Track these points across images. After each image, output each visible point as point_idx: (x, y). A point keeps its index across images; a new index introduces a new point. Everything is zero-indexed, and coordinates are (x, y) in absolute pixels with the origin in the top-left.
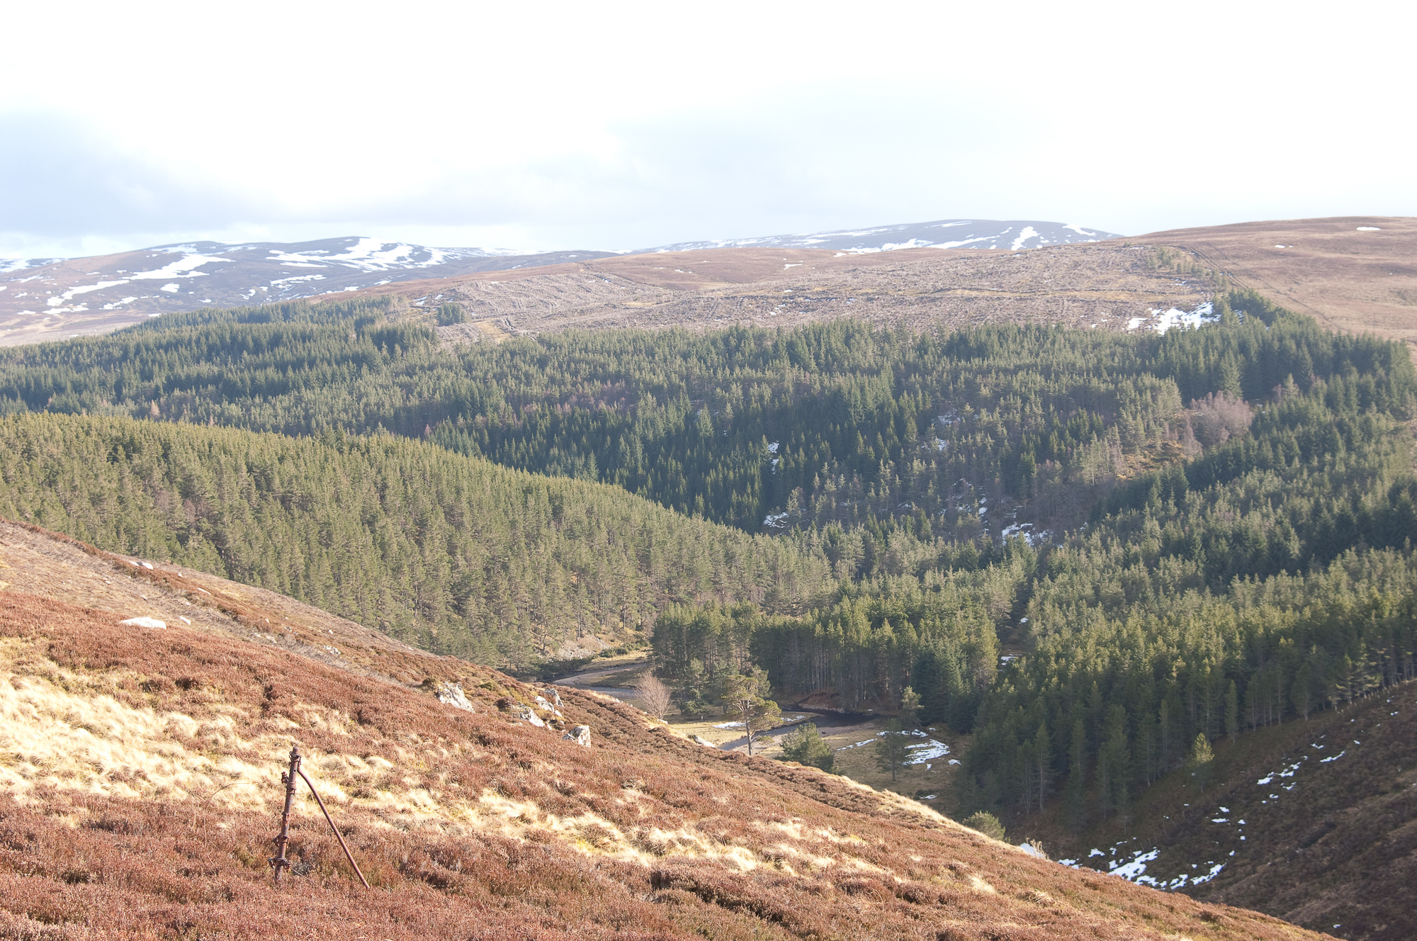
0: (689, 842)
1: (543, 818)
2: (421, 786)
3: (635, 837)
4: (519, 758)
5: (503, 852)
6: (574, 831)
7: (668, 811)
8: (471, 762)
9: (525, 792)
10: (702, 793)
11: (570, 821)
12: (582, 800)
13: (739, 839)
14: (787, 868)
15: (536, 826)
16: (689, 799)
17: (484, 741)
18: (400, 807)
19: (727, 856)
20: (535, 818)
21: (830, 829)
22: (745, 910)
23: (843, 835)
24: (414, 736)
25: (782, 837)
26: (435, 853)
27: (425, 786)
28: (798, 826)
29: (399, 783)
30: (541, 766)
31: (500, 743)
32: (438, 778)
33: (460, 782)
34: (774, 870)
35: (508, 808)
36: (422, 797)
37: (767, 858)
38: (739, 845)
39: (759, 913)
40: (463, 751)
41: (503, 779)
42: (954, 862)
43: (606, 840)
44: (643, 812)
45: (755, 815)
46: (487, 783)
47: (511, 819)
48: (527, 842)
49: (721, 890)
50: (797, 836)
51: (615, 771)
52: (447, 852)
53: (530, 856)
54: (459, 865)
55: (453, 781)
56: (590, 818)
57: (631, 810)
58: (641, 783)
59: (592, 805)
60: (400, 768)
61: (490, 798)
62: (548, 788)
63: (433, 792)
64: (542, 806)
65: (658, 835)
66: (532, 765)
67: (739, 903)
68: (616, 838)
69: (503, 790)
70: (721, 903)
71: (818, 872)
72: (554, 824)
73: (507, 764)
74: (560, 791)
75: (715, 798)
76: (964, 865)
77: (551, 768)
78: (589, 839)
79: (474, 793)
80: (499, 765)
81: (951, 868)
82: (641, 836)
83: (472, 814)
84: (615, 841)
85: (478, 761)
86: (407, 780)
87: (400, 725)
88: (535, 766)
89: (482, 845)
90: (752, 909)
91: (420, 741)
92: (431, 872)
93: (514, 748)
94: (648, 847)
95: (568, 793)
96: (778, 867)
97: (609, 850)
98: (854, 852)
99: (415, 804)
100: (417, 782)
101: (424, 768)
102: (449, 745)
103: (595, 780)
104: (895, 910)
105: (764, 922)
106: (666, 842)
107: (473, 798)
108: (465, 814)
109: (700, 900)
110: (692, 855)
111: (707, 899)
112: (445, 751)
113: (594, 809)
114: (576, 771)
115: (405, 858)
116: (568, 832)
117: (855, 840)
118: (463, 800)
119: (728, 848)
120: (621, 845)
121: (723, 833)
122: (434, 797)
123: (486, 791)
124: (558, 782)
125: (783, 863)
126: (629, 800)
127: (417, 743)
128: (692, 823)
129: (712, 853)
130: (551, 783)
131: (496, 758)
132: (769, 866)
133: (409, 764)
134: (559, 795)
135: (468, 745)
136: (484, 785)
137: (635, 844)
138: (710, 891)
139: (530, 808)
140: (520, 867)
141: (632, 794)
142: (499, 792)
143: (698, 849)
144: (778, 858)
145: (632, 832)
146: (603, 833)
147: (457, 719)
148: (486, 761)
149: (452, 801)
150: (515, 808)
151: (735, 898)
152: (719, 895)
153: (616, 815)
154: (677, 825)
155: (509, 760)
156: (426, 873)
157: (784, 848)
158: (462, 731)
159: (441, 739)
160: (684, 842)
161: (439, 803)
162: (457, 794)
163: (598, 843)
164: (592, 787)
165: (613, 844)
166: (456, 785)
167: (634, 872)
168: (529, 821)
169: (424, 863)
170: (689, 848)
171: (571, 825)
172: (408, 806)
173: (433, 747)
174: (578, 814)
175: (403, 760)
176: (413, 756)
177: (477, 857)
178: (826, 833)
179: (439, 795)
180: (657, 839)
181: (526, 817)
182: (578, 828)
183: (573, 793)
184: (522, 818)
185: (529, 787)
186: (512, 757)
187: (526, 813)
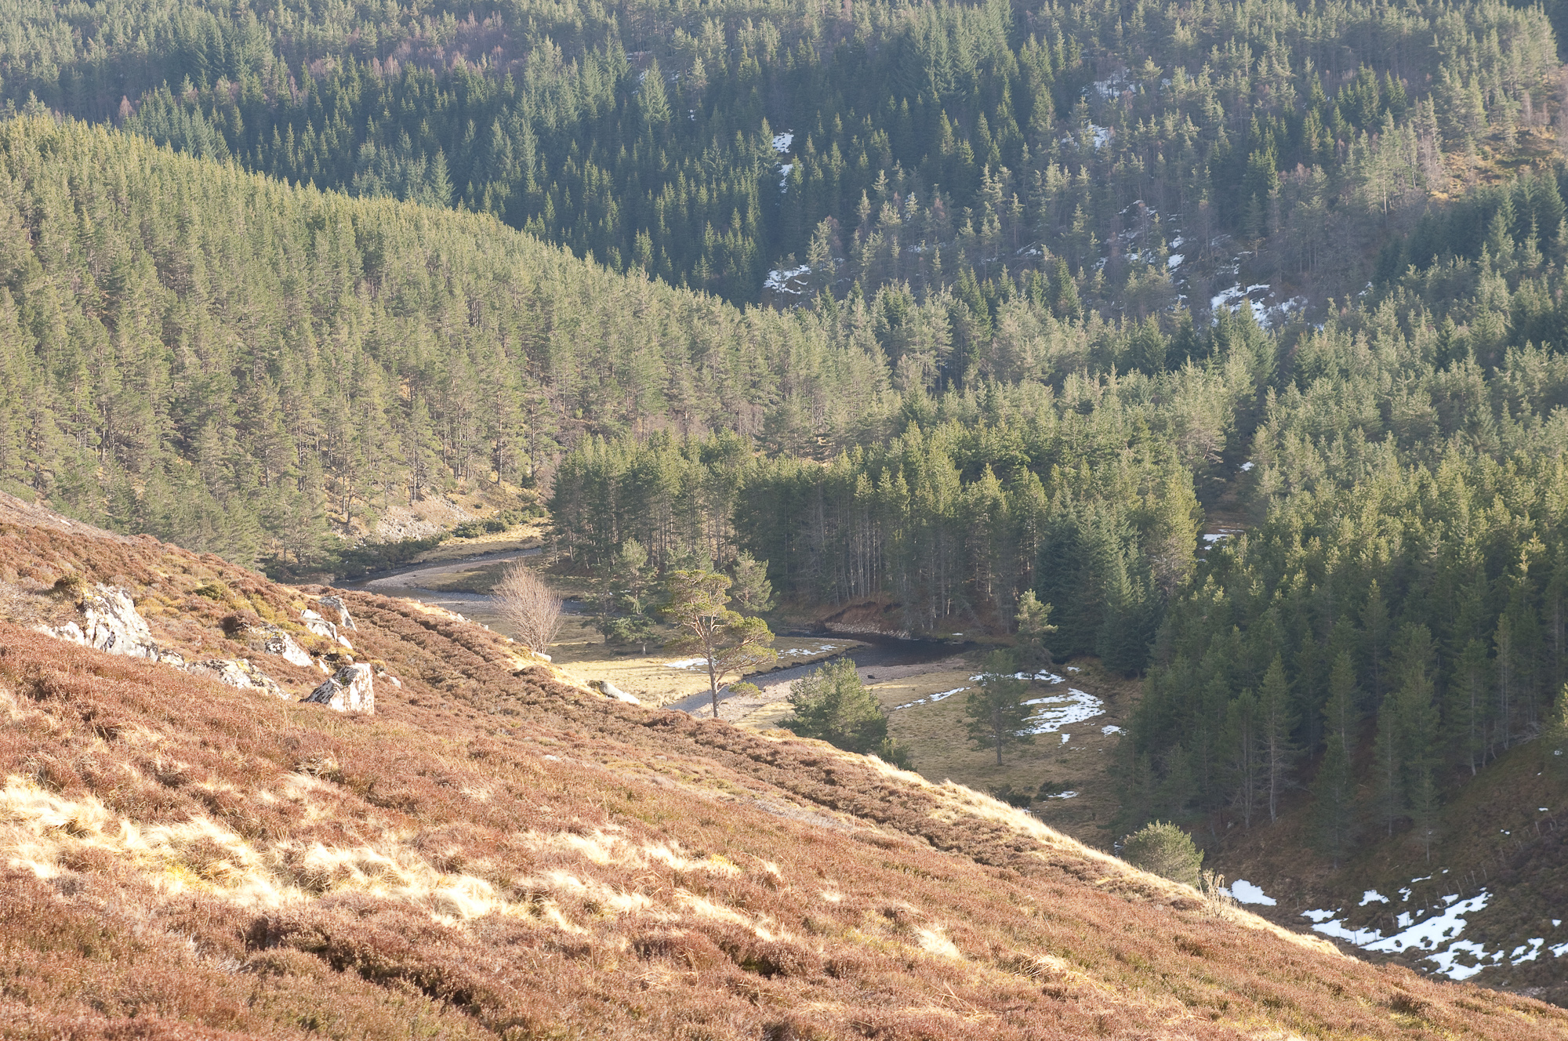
0: (379, 868)
1: (111, 828)
3: (279, 859)
4: (99, 721)
6: (167, 850)
7: (362, 814)
9: (90, 782)
10: (443, 783)
11: (161, 832)
12: (196, 795)
13: (480, 862)
14: (553, 913)
15: (94, 842)
16: (414, 793)
17: (41, 691)
19: (443, 893)
20: (97, 827)
21: (675, 844)
22: (407, 984)
23: (699, 855)
25: (571, 861)
28: (609, 840)
30: (138, 734)
31: (69, 694)
34: (531, 920)
35: (48, 810)
37: (520, 895)
38: (476, 872)
39: (431, 991)
41: (50, 759)
42: (895, 903)
43: (224, 865)
44: (313, 814)
45: (540, 819)
46: (18, 765)
47: (48, 831)
49: (370, 950)
50: (602, 858)
51: (288, 742)
56: (203, 827)
57: (287, 812)
58: (332, 764)
59: (213, 805)
61: (18, 791)
62: (136, 774)
64: (118, 807)
65: (319, 857)
66: (120, 733)
67: (396, 973)
68: (244, 861)
69: (51, 780)
70: (365, 973)
71: (612, 918)
72: (132, 836)
73: (74, 729)
74: (159, 778)
75: (467, 791)
76: (911, 909)
77: (155, 737)
78: (191, 864)
80: (56, 733)
81: (889, 913)
82: (289, 857)
84: (241, 867)
85: (19, 727)
88: (127, 735)
90: (419, 983)
93: (91, 702)
94: (301, 878)
95: (172, 781)
96: (537, 912)
97: (229, 882)
98: (703, 886)
103: (240, 759)
104: (718, 985)
105: (439, 1004)
106: (330, 869)
109: (325, 968)
110: (380, 892)
111: (338, 965)
113: (215, 811)
114: (205, 744)
116: (155, 852)
117: (718, 865)
119: (452, 877)
120: (250, 874)
121: (452, 851)
123: (14, 779)
124: (159, 761)
125: (548, 904)
126: (292, 793)
128: (406, 834)
129: (416, 888)
130: (146, 767)
131: (52, 722)
132: (521, 912)
134: (153, 785)
136: (10, 769)
137: (279, 872)
138: (348, 952)
139: (91, 810)
141: (300, 784)
142: (39, 782)
143: (393, 880)
144: (538, 895)
145: (273, 851)
146: (218, 853)
148: (33, 725)
150: (59, 809)
151: (393, 963)
152: (365, 958)
153: (255, 821)
154: (373, 836)
155: (80, 725)
157: (560, 878)
160: (367, 869)
163: (209, 871)
164: (225, 772)
165: (235, 873)
168: (82, 834)
170: (377, 878)
171: (163, 839)
174: (183, 819)
178: (661, 852)
180: (318, 862)
181: (81, 824)
182: (174, 845)
183: (184, 782)
184: (71, 828)
185: (98, 772)
186: (87, 718)
187: (80, 819)
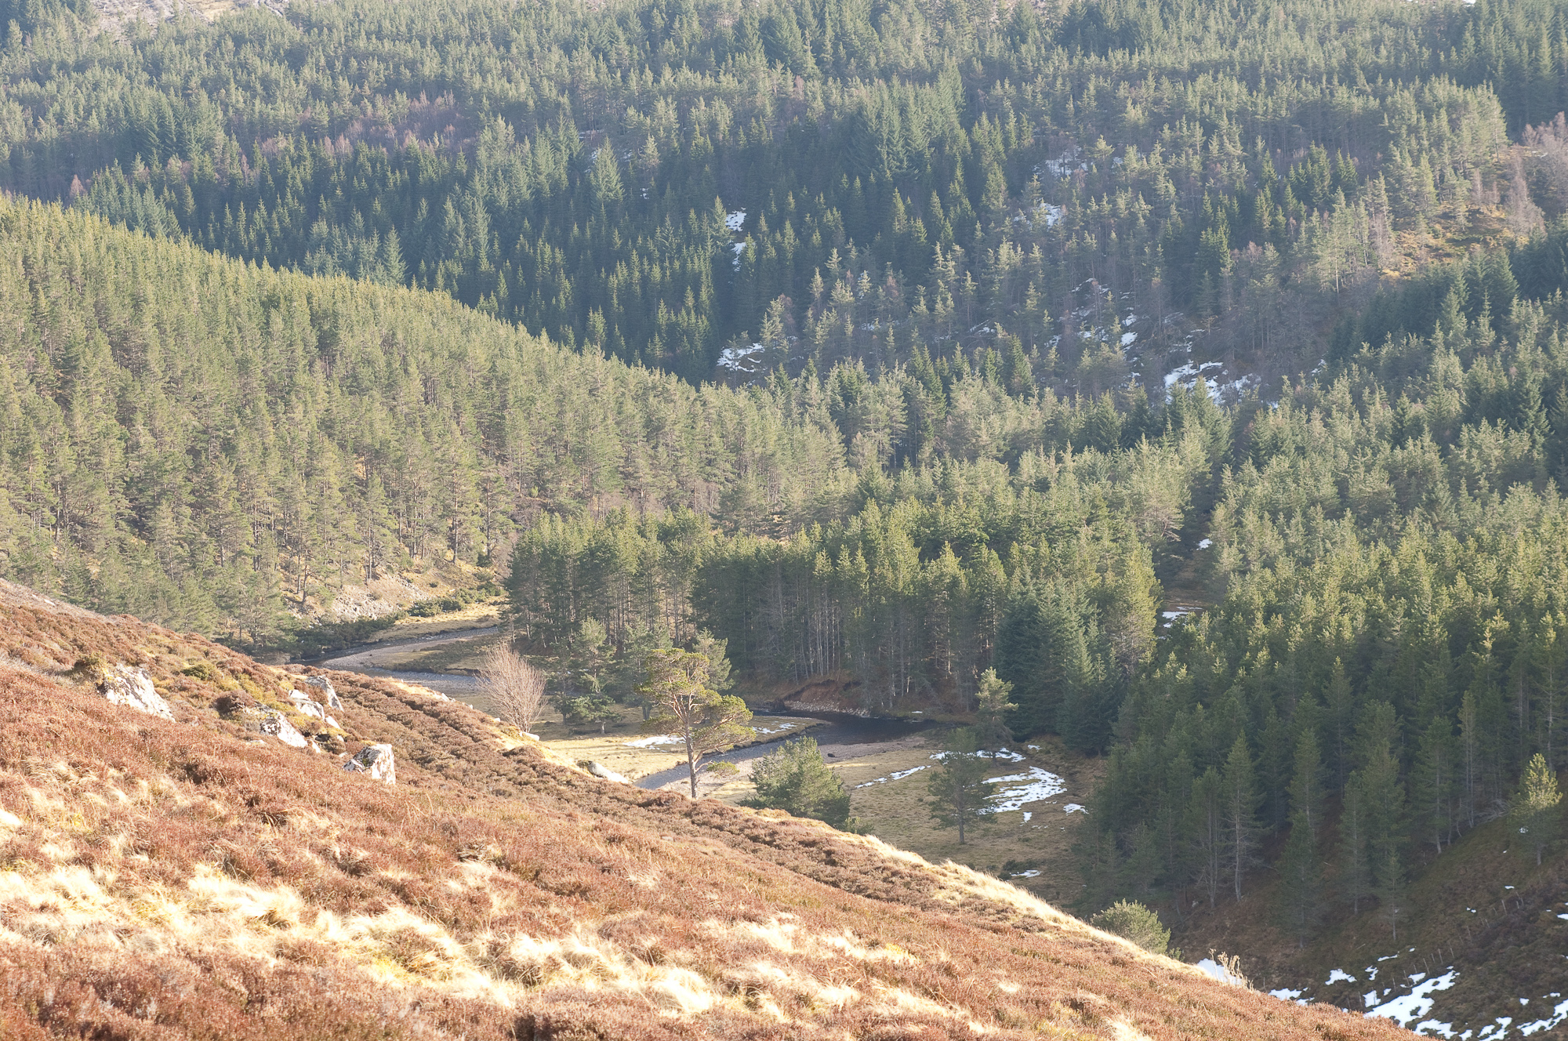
0: (586, 960)
1: (309, 918)
2: (77, 861)
3: (484, 952)
4: (263, 806)
5: (236, 983)
6: (369, 942)
7: (544, 903)
8: (171, 814)
9: (275, 870)
10: (608, 869)
11: (361, 922)
12: (383, 883)
13: (679, 954)
14: (770, 1007)
15: (297, 934)
16: (586, 880)
17: (195, 774)
18: (36, 902)
19: (657, 986)
20: (294, 918)
21: (848, 933)
23: (873, 945)
24: (62, 767)
25: (758, 950)
26: (104, 987)
27: (85, 861)
28: (790, 929)
29: (34, 855)
30: (304, 820)
31: (226, 778)
32: (107, 846)
33: (152, 852)
34: (746, 1012)
35: (243, 901)
36: (79, 879)
37: (732, 988)
38: (679, 964)
40: (157, 793)
41: (233, 846)
42: (1080, 995)
43: (429, 957)
44: (499, 904)
45: (708, 908)
46: (203, 853)
47: (248, 921)
48: (281, 963)
50: (787, 948)
51: (445, 828)
52: (130, 985)
53: (287, 989)
54: (153, 1008)
55: (139, 849)
56: (399, 918)
57: (476, 901)
58: (495, 850)
59: (403, 893)
60: (35, 826)
61: (208, 881)
62: (318, 862)
63: (99, 871)
64: (308, 895)
65: (525, 948)
66: (289, 818)
68: (448, 953)
69: (233, 866)
71: (828, 1014)
72: (331, 928)
73: (240, 816)
74: (343, 868)
75: (633, 878)
76: (1100, 1000)
77: (323, 823)
78: (397, 957)
79: (177, 872)
80: (223, 820)
81: (1076, 1005)
82: (495, 949)
83: (175, 913)
84: (446, 959)
85: (182, 813)
86: (49, 850)
87: (34, 746)
88: (292, 820)
89: (196, 970)
91: (74, 776)
92: (98, 1022)
93: (253, 787)
94: (509, 971)
95: (356, 870)
96: (752, 1005)
97: (436, 976)
98: (895, 976)
99: (66, 895)
100: (69, 851)
101: (81, 827)
102: (129, 782)
103: (408, 846)
106: (541, 960)
107: (177, 882)
108: (161, 912)
110: (592, 985)
112: (119, 793)
113: (407, 900)
114: (370, 830)
115: (49, 996)
116: (357, 944)
117: (894, 954)
118: (158, 886)
119: (658, 970)
120: (457, 967)
121: (649, 942)
122: (101, 882)
123: (201, 868)
124: (337, 850)
125: (763, 997)
126: (472, 882)
127: (66, 779)
128: (592, 924)
129: (630, 979)
130: (324, 852)
131: (219, 807)
132: (736, 1004)
133: (52, 820)
134: (340, 875)
135: (165, 782)
136: (196, 858)
137: (485, 964)
139: (285, 899)
140: (270, 1010)
141: (477, 872)
142: (226, 869)
143: (602, 973)
144: (752, 988)
145: (477, 942)
146: (424, 945)
147: (144, 734)
148: (196, 812)
149: (136, 889)
150: (254, 899)
153: (448, 911)
154: (562, 927)
155: (245, 810)
156: (88, 1025)
157: (763, 969)
158: (155, 757)
159: (113, 772)
160: (575, 961)
161: (111, 891)
162: (147, 876)
163: (416, 964)
164: (400, 859)
165: (442, 966)
166: (144, 858)
167: (482, 1017)
168: (282, 925)
169: (85, 1006)
170: (585, 970)
171: (364, 930)
172: (52, 898)
173: (98, 787)
174: (377, 910)
175: (42, 812)
176: (59, 804)
177: (186, 994)
178: (839, 942)
179: (111, 877)
180: (526, 954)
181: (279, 916)
182: (377, 936)
183: (366, 870)
184: (271, 919)
185: (282, 860)
186: (250, 804)
187: (278, 910)
